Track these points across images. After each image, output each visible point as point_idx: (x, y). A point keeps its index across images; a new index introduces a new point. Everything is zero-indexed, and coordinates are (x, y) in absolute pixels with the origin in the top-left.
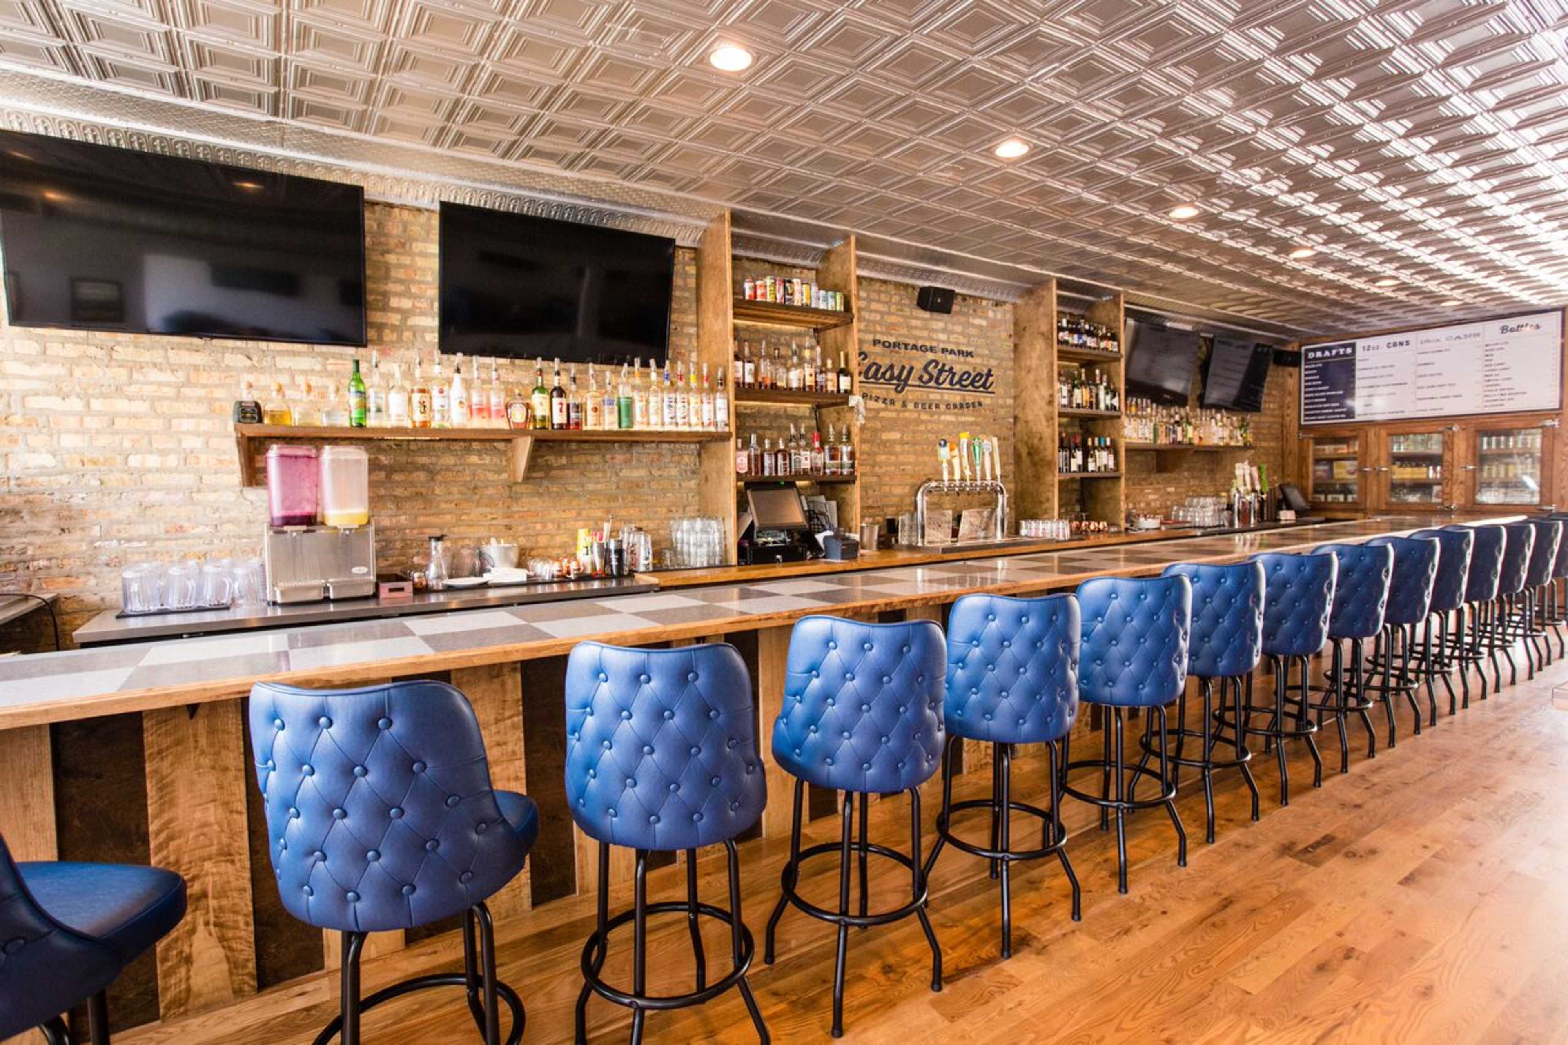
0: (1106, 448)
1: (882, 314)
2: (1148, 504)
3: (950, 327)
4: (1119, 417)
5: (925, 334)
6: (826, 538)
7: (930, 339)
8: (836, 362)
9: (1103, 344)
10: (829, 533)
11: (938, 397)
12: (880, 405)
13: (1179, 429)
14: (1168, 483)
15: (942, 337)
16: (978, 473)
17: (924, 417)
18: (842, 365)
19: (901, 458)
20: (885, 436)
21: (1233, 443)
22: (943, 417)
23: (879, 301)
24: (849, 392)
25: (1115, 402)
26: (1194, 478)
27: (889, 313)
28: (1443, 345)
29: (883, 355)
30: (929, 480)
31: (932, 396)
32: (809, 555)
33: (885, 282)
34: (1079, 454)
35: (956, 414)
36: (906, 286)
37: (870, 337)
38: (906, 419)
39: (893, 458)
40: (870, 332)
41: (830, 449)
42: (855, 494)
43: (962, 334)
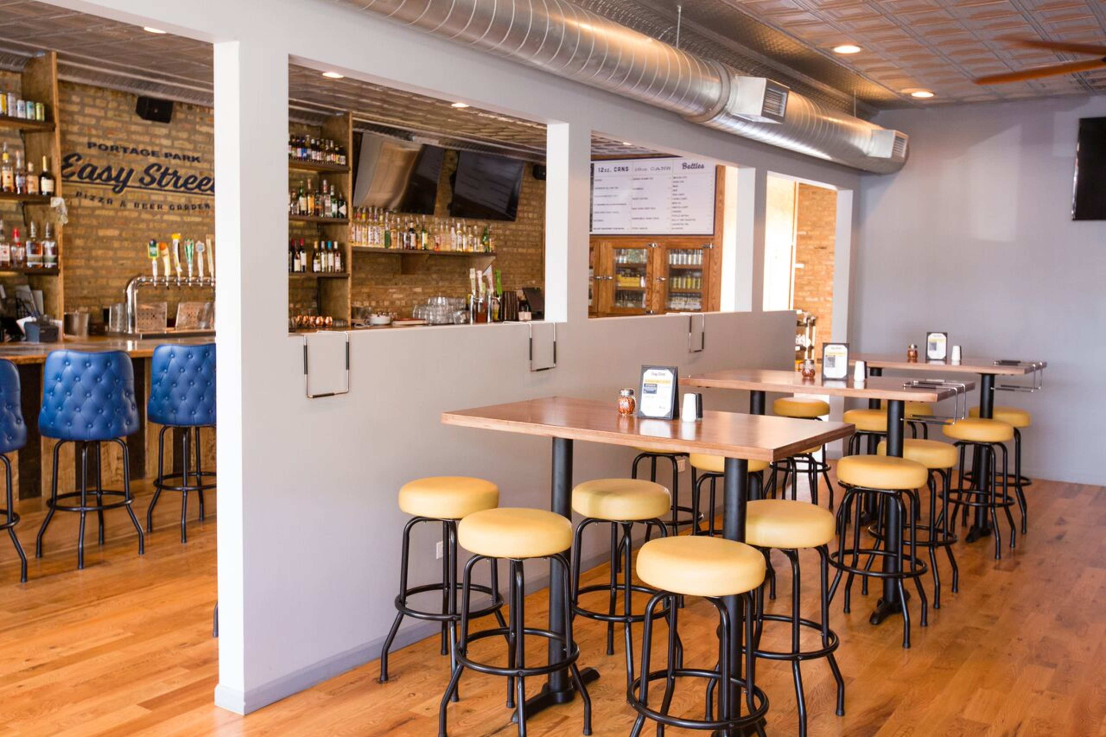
0: (334, 251)
1: (98, 119)
2: (392, 303)
3: (174, 133)
4: (347, 224)
5: (147, 139)
6: (26, 324)
7: (152, 144)
8: (38, 164)
9: (329, 158)
10: (29, 319)
11: (161, 198)
12: (96, 203)
13: (413, 236)
14: (416, 284)
15: (166, 142)
16: (190, 270)
17: (145, 216)
18: (45, 169)
19: (120, 254)
20: (101, 233)
21: (471, 250)
22: (166, 217)
23: (94, 106)
24: (52, 194)
25: (343, 210)
26: (442, 279)
27: (106, 118)
28: (649, 173)
29: (99, 158)
30: (140, 275)
31: (154, 197)
32: (7, 338)
33: (99, 88)
34: (303, 256)
35: (180, 215)
36: (125, 94)
37: (85, 140)
38: (126, 218)
39: (111, 253)
40: (85, 135)
41: (32, 244)
42: (58, 284)
43: (188, 140)
